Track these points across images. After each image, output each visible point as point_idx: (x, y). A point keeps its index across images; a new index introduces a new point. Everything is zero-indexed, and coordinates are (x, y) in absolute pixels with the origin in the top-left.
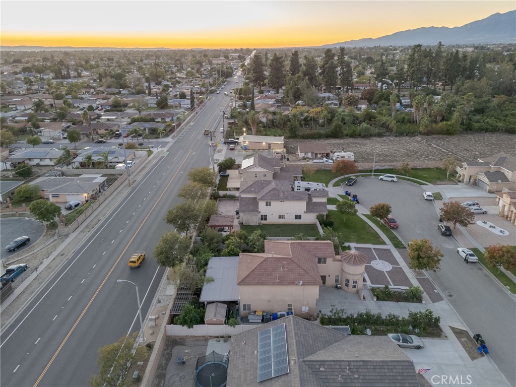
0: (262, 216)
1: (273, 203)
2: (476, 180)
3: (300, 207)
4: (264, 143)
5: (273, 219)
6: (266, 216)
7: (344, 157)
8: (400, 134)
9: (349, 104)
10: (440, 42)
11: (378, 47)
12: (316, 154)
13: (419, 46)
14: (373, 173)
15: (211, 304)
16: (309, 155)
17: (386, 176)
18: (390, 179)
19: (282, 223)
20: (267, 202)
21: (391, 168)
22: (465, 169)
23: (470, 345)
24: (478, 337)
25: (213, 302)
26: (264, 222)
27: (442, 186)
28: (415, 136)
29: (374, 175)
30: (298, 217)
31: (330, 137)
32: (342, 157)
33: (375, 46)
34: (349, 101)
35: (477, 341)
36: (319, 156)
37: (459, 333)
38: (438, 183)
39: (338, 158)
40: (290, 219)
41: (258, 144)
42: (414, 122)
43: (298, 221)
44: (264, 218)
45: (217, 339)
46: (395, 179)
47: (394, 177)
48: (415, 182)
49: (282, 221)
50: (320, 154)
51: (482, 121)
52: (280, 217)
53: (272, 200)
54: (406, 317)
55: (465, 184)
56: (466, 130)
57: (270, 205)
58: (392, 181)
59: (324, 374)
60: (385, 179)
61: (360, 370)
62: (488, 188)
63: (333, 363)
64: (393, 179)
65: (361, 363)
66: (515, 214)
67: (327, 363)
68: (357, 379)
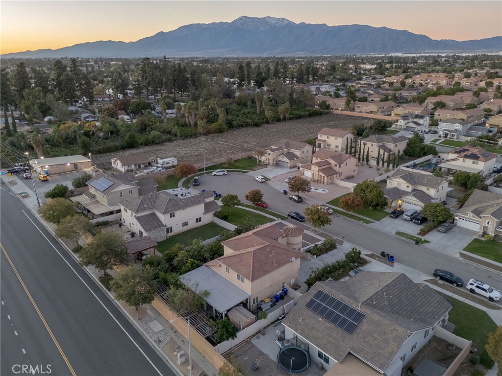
0: (167, 229)
1: (176, 213)
2: (277, 161)
3: (198, 210)
4: (69, 164)
5: (177, 229)
6: (171, 228)
7: (169, 163)
8: (185, 137)
9: (109, 115)
10: (165, 56)
11: (65, 58)
12: (139, 165)
13: (148, 59)
14: (205, 172)
15: (230, 311)
16: (133, 167)
17: (218, 172)
18: (222, 173)
19: (186, 230)
20: (171, 214)
21: (213, 164)
22: (269, 154)
23: (384, 260)
24: (383, 254)
25: (231, 309)
26: (170, 234)
27: (259, 170)
28: (197, 137)
29: (206, 173)
30: (199, 220)
31: (126, 148)
32: (167, 163)
33: (62, 58)
34: (108, 113)
35: (384, 256)
36: (142, 166)
37: (372, 256)
38: (255, 169)
39: (163, 164)
40: (193, 224)
41: (62, 166)
42: (187, 125)
43: (199, 224)
44: (170, 230)
45: (255, 337)
46: (226, 173)
47: (224, 171)
48: (240, 172)
49: (186, 228)
50: (143, 164)
51: (234, 120)
52: (184, 225)
53: (175, 210)
54: (344, 258)
55: (272, 166)
56: (230, 127)
57: (174, 216)
58: (224, 175)
59: (377, 305)
60: (218, 174)
61: (390, 292)
62: (289, 165)
63: (375, 296)
64: (224, 173)
65: (386, 288)
66: (324, 177)
67: (374, 297)
68: (392, 298)
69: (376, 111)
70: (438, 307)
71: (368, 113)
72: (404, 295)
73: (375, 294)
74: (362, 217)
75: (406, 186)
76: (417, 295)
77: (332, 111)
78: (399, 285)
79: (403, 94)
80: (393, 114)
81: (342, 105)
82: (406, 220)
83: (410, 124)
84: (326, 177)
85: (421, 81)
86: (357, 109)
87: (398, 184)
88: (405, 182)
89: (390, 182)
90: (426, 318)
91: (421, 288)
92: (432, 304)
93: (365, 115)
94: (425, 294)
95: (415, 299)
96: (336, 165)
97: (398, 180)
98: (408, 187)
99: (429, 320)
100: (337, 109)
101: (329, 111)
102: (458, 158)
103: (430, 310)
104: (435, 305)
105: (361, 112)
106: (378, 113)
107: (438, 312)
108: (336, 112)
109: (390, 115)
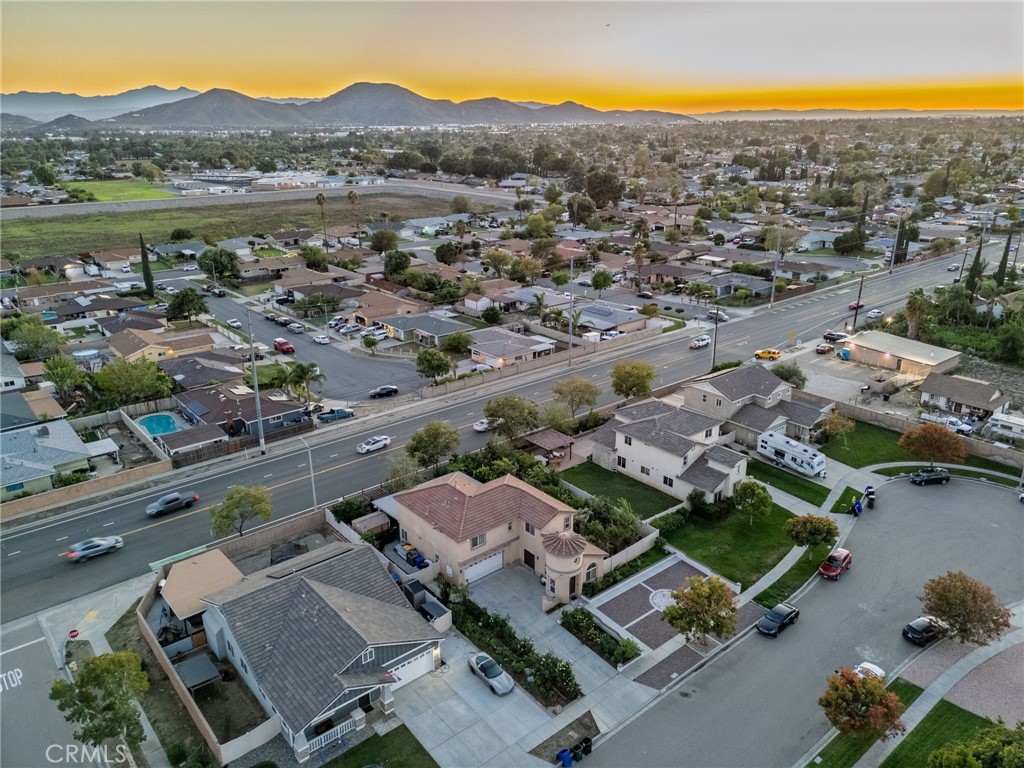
0: (619, 457)
1: (634, 442)
4: (888, 355)
5: (632, 470)
6: (624, 460)
12: (959, 406)
16: (942, 402)
19: (643, 481)
20: (626, 438)
26: (620, 468)
30: (668, 481)
36: (965, 410)
40: (655, 480)
41: (876, 354)
43: (665, 488)
44: (622, 462)
49: (644, 478)
50: (968, 406)
52: (643, 470)
53: (633, 436)
57: (630, 444)
59: (300, 600)
61: (324, 618)
63: (316, 597)
65: (332, 614)
67: (313, 594)
68: (313, 623)
70: (294, 702)
72: (320, 642)
73: (319, 596)
76: (320, 665)
78: (340, 634)
90: (273, 674)
91: (335, 675)
92: (301, 692)
94: (321, 682)
95: (311, 661)
99: (270, 679)
103: (288, 685)
104: (298, 697)
107: (282, 700)
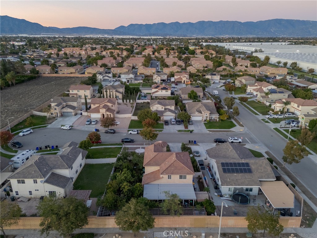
2: (61, 113)
18: (29, 132)
22: (55, 109)
23: (193, 144)
24: (190, 141)
27: (54, 123)
30: (81, 165)
38: (49, 122)
40: (79, 170)
46: (32, 131)
47: (30, 130)
48: (40, 127)
49: (77, 175)
55: (60, 117)
58: (31, 133)
60: (25, 133)
62: (73, 114)
64: (30, 131)
65: (234, 150)
66: (110, 115)
69: (75, 72)
71: (69, 74)
73: (237, 154)
74: (157, 129)
75: (161, 108)
77: (41, 75)
79: (73, 61)
80: (86, 73)
81: (47, 70)
82: (173, 124)
83: (105, 77)
84: (112, 114)
85: (70, 52)
86: (59, 72)
87: (157, 108)
88: (160, 106)
89: (152, 108)
93: (68, 75)
96: (112, 106)
97: (156, 105)
98: (162, 108)
100: (45, 73)
101: (39, 75)
102: (159, 91)
105: (64, 74)
106: (76, 73)
108: (45, 75)
109: (84, 73)
